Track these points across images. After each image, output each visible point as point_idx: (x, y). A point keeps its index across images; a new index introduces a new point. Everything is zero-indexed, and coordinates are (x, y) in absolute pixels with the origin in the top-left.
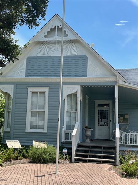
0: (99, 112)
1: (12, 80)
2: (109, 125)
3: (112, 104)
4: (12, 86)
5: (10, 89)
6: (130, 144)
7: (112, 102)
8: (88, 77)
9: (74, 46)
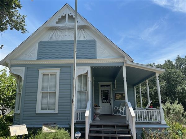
0: (102, 92)
1: (23, 63)
2: (110, 102)
3: (112, 85)
4: (24, 68)
5: (22, 72)
6: (140, 121)
7: (112, 83)
8: (98, 58)
9: (84, 32)
